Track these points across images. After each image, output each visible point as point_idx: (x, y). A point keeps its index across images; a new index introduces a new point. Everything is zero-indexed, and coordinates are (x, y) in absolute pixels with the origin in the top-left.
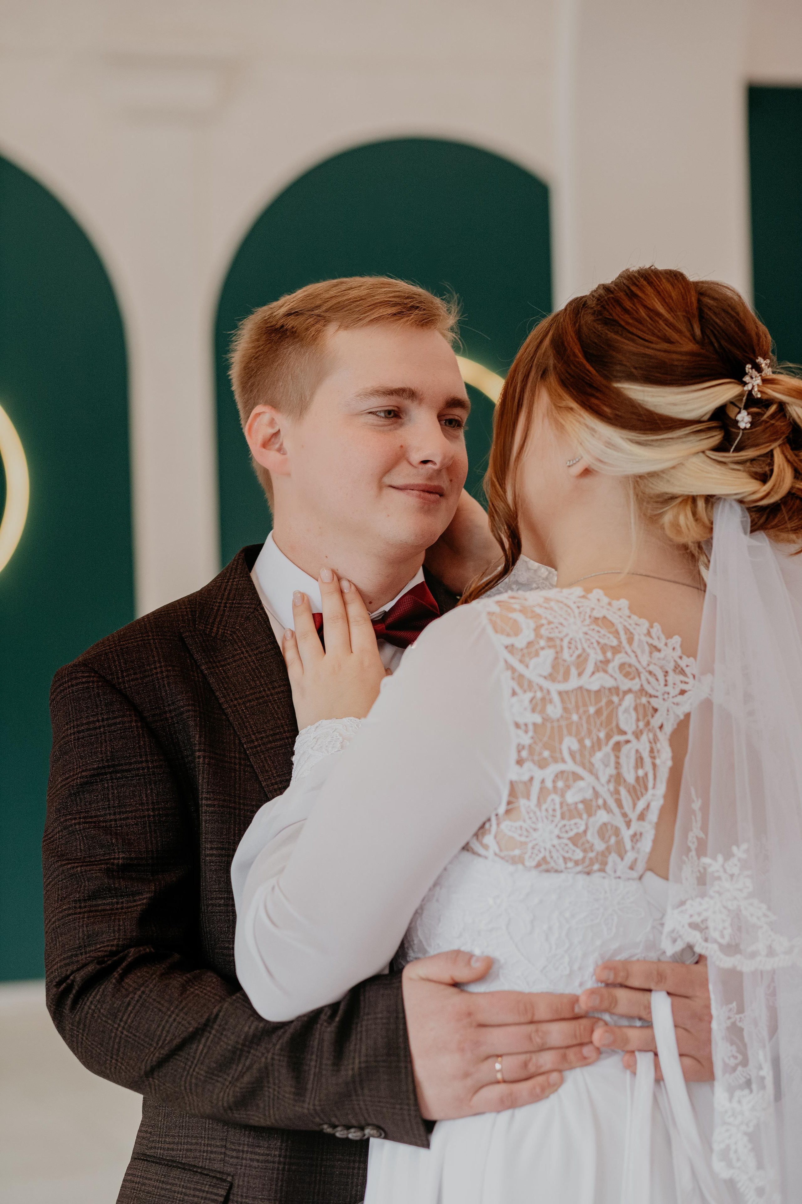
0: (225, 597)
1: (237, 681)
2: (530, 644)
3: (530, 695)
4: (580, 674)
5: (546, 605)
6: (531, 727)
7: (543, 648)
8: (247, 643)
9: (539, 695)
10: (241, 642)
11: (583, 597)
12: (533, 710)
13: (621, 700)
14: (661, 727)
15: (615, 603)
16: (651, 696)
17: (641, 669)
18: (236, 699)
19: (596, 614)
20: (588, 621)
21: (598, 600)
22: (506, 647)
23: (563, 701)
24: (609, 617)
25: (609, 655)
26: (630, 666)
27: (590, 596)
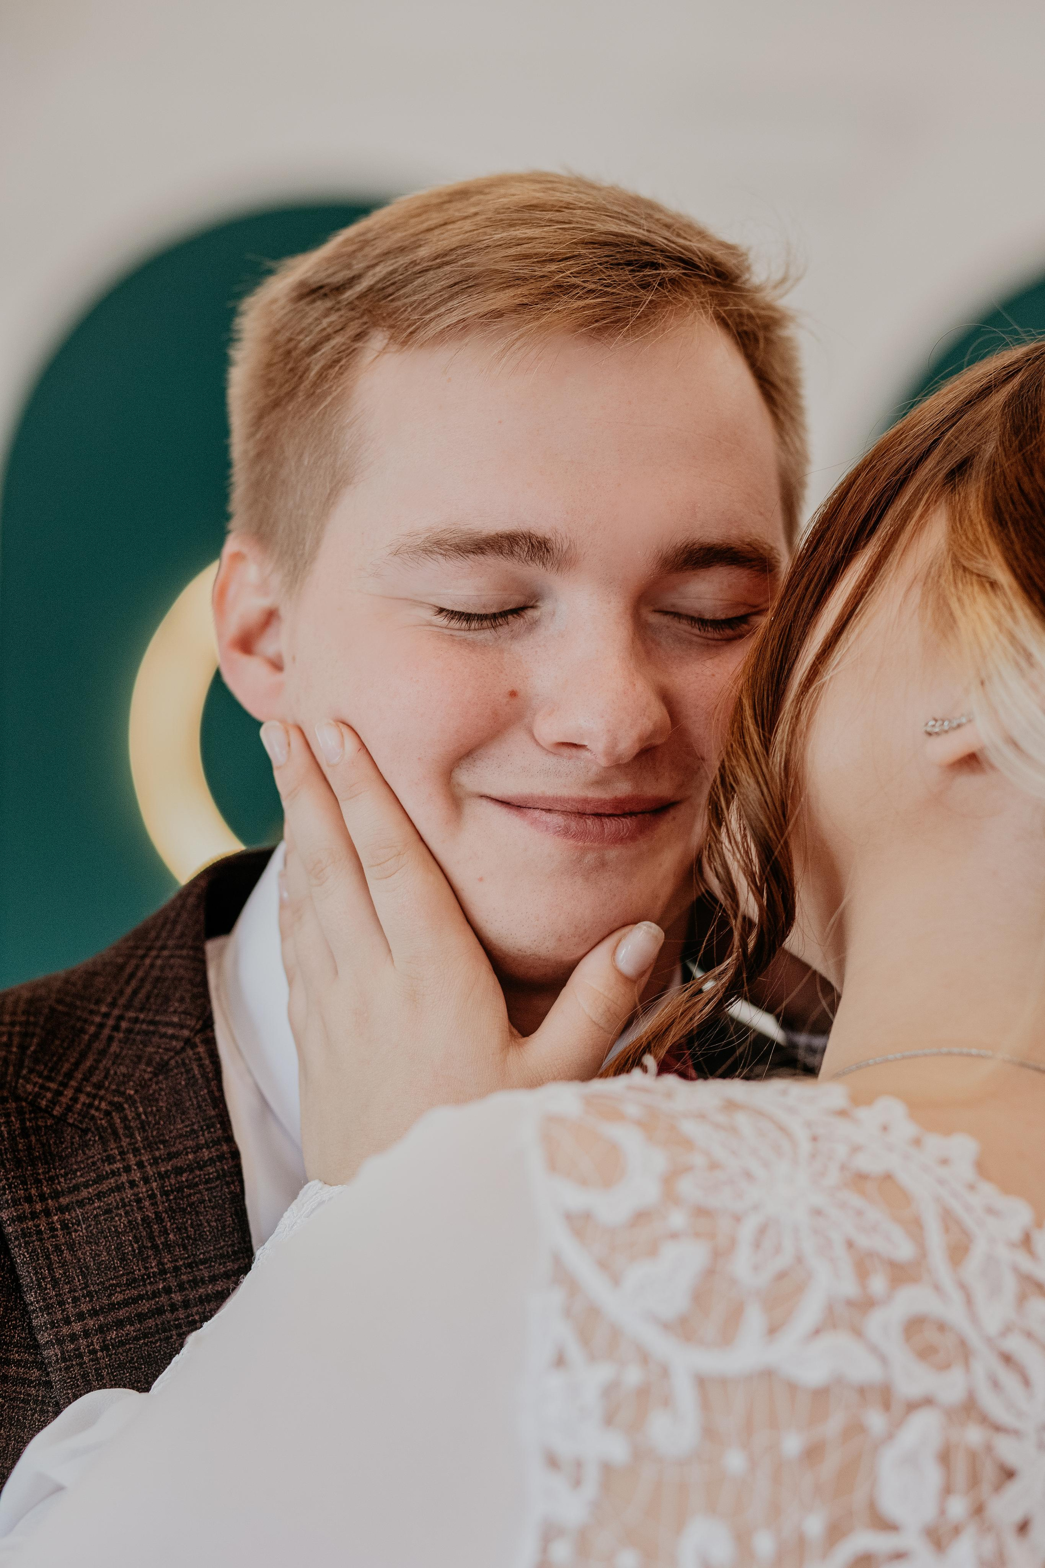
0: (122, 1001)
1: (96, 1256)
2: (641, 1217)
3: (603, 1373)
4: (773, 1330)
5: (721, 1118)
6: (592, 1475)
7: (674, 1236)
8: (146, 1138)
9: (633, 1376)
10: (132, 1136)
11: (842, 1113)
12: (609, 1420)
13: (896, 1426)
14: (1023, 1527)
15: (934, 1143)
16: (998, 1428)
17: (975, 1340)
18: (81, 1317)
19: (864, 1163)
20: (833, 1177)
21: (885, 1128)
22: (569, 1217)
23: (705, 1405)
24: (904, 1178)
25: (878, 1284)
26: (942, 1327)
27: (863, 1113)
